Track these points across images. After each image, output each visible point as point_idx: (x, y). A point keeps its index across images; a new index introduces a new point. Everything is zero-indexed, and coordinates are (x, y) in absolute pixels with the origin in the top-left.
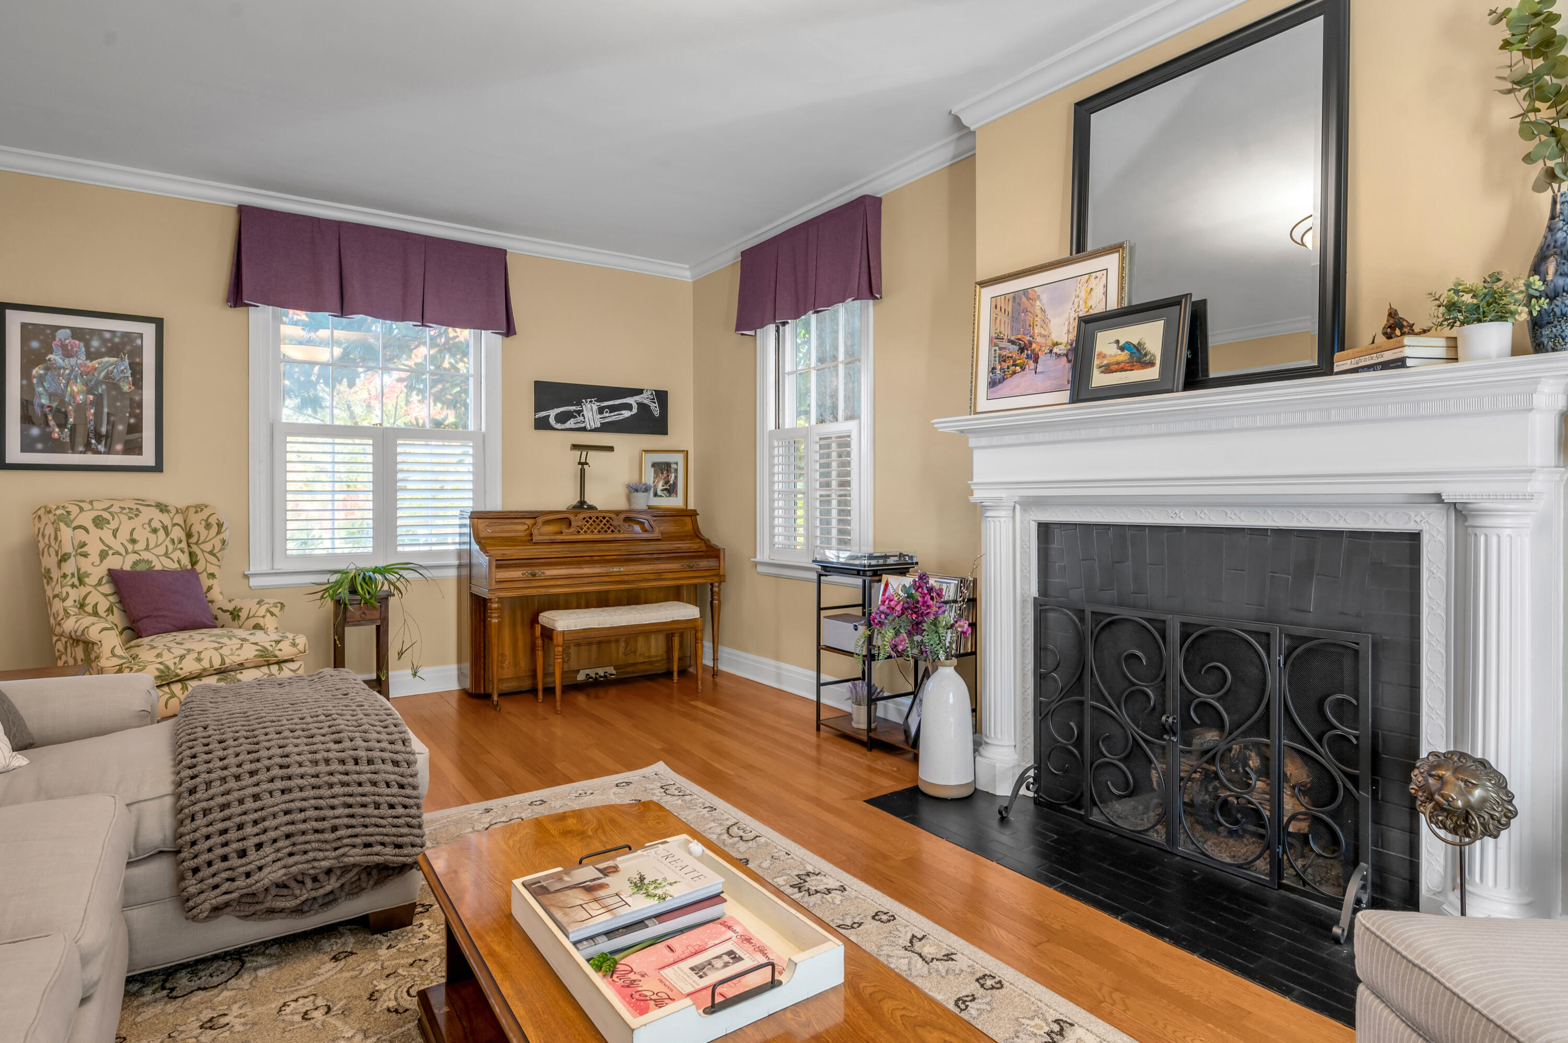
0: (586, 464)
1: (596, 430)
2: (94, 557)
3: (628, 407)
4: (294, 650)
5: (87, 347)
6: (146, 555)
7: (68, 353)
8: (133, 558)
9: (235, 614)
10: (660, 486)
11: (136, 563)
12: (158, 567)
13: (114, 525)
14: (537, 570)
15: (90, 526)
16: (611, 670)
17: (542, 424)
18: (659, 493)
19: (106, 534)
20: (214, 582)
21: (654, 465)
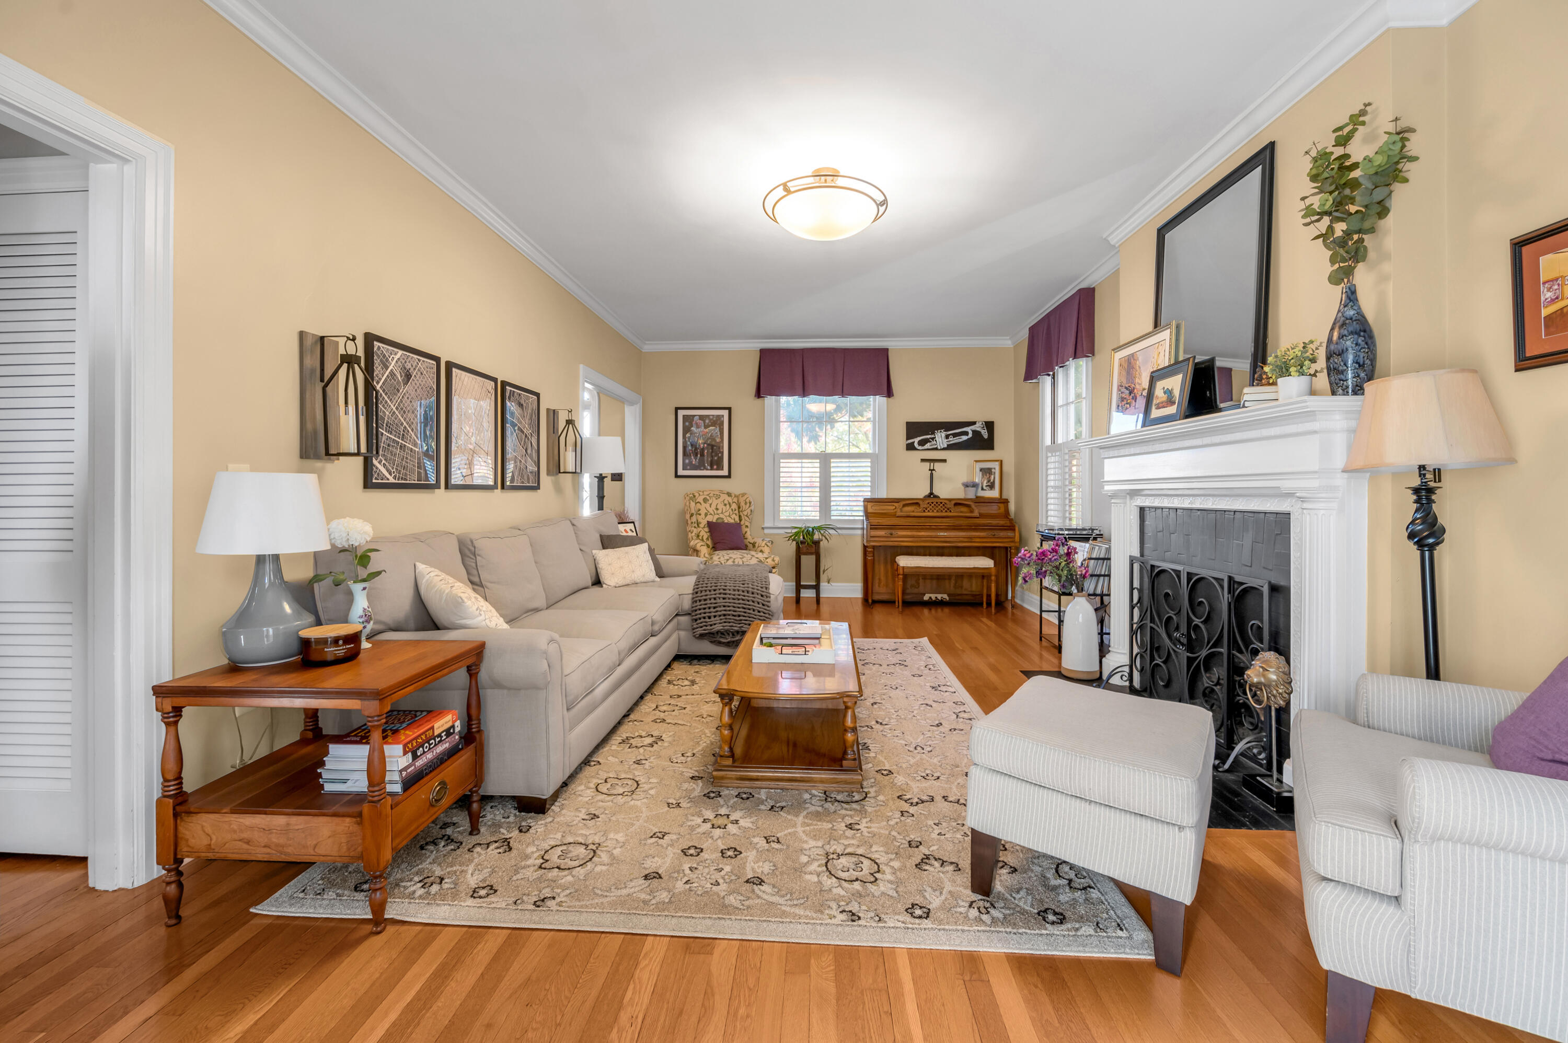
0: (934, 470)
1: (944, 449)
2: (703, 516)
3: (966, 433)
4: (773, 563)
5: (704, 423)
6: (721, 516)
7: (698, 427)
8: (717, 516)
9: (754, 545)
10: (985, 484)
11: (718, 519)
12: (726, 521)
13: (710, 502)
14: (893, 532)
15: (702, 502)
16: (946, 596)
17: (910, 447)
18: (985, 488)
19: (707, 505)
20: (748, 530)
21: (981, 470)
